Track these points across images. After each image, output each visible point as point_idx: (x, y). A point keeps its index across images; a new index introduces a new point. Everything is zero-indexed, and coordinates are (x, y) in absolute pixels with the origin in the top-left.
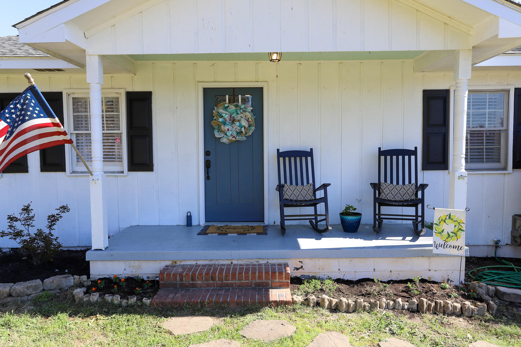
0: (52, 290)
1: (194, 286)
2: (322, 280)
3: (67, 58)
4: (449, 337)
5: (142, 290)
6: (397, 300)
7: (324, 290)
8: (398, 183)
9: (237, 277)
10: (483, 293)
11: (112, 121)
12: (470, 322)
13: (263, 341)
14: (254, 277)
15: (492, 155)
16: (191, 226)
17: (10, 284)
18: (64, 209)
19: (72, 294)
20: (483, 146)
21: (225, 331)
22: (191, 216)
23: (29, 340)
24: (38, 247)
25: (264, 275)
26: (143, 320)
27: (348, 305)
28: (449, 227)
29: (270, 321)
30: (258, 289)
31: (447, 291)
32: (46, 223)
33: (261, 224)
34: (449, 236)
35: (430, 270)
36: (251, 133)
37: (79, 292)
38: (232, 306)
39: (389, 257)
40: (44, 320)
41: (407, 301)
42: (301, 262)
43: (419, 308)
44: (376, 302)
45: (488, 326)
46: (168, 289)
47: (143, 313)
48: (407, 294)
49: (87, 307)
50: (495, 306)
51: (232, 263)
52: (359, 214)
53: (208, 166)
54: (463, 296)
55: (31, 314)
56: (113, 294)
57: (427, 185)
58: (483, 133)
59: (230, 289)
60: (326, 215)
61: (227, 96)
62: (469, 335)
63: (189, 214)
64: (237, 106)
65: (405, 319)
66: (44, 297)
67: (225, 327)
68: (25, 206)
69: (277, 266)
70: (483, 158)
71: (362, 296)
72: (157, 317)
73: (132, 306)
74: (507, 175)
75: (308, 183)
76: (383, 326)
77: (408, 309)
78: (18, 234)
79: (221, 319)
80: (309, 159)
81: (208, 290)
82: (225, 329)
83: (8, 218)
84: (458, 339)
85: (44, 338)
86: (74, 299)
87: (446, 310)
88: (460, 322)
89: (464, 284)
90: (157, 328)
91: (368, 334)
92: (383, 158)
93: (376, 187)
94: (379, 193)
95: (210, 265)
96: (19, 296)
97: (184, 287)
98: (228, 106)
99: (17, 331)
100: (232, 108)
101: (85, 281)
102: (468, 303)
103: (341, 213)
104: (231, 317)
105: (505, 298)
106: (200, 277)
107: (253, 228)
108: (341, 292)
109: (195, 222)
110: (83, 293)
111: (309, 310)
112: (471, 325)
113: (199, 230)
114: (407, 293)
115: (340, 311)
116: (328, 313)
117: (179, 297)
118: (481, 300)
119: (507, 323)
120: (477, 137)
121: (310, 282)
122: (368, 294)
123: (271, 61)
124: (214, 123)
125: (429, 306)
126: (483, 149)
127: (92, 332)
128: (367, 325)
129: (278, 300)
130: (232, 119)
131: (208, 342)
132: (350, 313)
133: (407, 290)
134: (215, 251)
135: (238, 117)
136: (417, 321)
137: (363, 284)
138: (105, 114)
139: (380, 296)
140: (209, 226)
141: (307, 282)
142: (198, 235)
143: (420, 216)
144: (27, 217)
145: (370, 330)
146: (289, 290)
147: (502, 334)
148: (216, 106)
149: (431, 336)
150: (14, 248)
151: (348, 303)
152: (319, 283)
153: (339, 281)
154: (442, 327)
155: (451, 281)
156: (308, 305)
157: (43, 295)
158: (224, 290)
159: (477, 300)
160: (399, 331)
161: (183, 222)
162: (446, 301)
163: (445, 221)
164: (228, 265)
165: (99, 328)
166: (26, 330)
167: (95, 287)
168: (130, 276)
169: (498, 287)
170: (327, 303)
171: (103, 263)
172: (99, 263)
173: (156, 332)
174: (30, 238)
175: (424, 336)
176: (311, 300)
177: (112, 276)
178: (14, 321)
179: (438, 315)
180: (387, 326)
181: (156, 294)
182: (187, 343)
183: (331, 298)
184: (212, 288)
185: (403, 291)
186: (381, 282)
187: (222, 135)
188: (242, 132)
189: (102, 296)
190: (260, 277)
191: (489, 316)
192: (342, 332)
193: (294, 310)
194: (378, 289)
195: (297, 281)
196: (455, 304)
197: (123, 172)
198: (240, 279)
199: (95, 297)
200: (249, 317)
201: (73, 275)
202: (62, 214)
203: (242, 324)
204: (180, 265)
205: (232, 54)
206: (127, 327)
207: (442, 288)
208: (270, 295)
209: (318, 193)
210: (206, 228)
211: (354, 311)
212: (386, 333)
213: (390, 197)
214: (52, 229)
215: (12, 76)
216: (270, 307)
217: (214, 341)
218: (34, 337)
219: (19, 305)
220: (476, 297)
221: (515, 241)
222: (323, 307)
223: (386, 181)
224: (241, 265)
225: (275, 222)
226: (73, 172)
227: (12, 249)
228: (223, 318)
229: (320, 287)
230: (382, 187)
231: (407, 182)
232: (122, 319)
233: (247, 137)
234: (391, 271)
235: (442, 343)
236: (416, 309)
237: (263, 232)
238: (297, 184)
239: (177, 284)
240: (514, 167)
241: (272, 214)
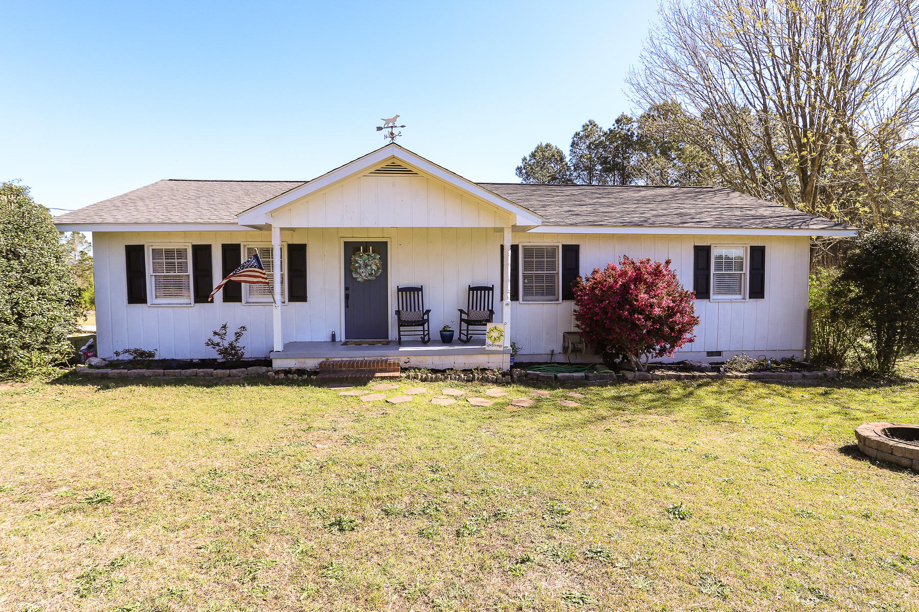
0: (254, 374)
1: (341, 370)
2: (421, 369)
8: (480, 310)
9: (368, 367)
14: (378, 366)
15: (550, 291)
16: (335, 341)
17: (228, 370)
18: (243, 328)
19: (267, 375)
20: (544, 284)
21: (360, 388)
22: (335, 334)
25: (384, 364)
27: (432, 378)
28: (495, 334)
29: (386, 384)
30: (380, 372)
32: (234, 338)
33: (386, 340)
34: (495, 339)
35: (489, 362)
36: (379, 275)
42: (409, 359)
46: (325, 373)
51: (364, 359)
52: (451, 331)
53: (347, 298)
56: (292, 374)
58: (534, 275)
59: (364, 373)
61: (362, 248)
63: (333, 333)
64: (368, 255)
65: (463, 385)
66: (250, 377)
68: (224, 325)
69: (392, 360)
70: (544, 293)
73: (305, 380)
74: (557, 304)
75: (419, 309)
77: (466, 380)
78: (217, 345)
80: (420, 293)
81: (350, 373)
83: (213, 333)
86: (269, 377)
89: (509, 371)
92: (471, 292)
93: (462, 311)
95: (351, 361)
96: (236, 376)
97: (335, 371)
98: (362, 255)
100: (365, 256)
101: (272, 370)
103: (440, 331)
106: (345, 366)
107: (381, 341)
109: (337, 339)
110: (274, 374)
111: (409, 380)
113: (341, 343)
115: (426, 381)
116: (419, 382)
117: (332, 376)
124: (352, 268)
126: (534, 286)
130: (365, 265)
132: (432, 382)
134: (353, 353)
135: (370, 263)
140: (348, 342)
141: (412, 370)
142: (341, 346)
144: (224, 332)
146: (399, 372)
148: (354, 255)
152: (418, 370)
153: (430, 370)
156: (409, 378)
157: (248, 376)
158: (360, 373)
161: (329, 339)
163: (493, 331)
164: (362, 360)
167: (279, 372)
168: (298, 368)
170: (420, 377)
171: (281, 362)
172: (279, 360)
176: (411, 377)
177: (287, 369)
181: (318, 374)
182: (340, 391)
183: (423, 376)
184: (352, 372)
187: (358, 276)
188: (372, 274)
189: (286, 375)
190: (382, 365)
193: (400, 380)
195: (405, 370)
197: (284, 303)
199: (282, 376)
201: (262, 368)
202: (242, 332)
203: (370, 386)
204: (331, 361)
207: (493, 372)
208: (387, 374)
209: (425, 316)
210: (346, 342)
211: (434, 381)
214: (237, 342)
216: (387, 380)
221: (567, 350)
222: (417, 379)
223: (473, 308)
224: (370, 360)
225: (394, 337)
226: (247, 303)
229: (418, 372)
230: (469, 312)
231: (486, 308)
233: (376, 277)
234: (465, 364)
236: (471, 380)
237: (387, 343)
238: (411, 310)
239: (330, 370)
240: (564, 299)
241: (393, 333)
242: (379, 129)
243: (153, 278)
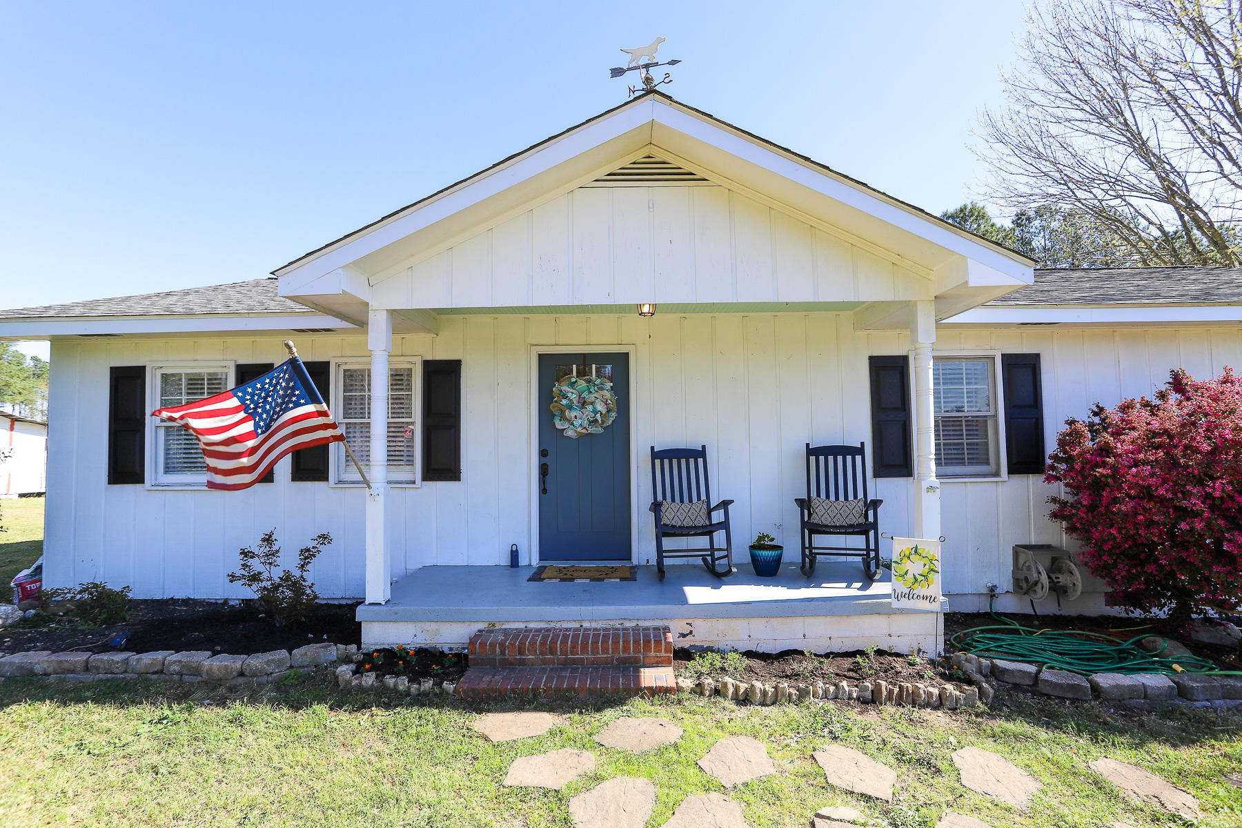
0: (304, 667)
1: (522, 662)
2: (722, 653)
3: (340, 314)
4: (921, 742)
5: (441, 669)
6: (841, 684)
7: (727, 669)
8: (837, 498)
9: (590, 649)
10: (972, 670)
11: (401, 403)
12: (954, 718)
13: (631, 752)
14: (616, 649)
15: (977, 454)
16: (518, 566)
17: (242, 656)
18: (324, 538)
19: (334, 672)
20: (963, 439)
21: (571, 735)
22: (517, 551)
23: (271, 745)
24: (283, 598)
25: (632, 646)
26: (444, 717)
27: (764, 693)
28: (915, 567)
29: (643, 719)
30: (623, 668)
31: (918, 668)
32: (297, 561)
33: (626, 564)
34: (916, 580)
35: (890, 635)
36: (610, 422)
37: (345, 671)
38: (581, 696)
39: (826, 616)
40: (291, 714)
41: (856, 686)
42: (690, 625)
43: (874, 696)
44: (807, 687)
45: (981, 723)
46: (482, 668)
47: (443, 706)
48: (856, 674)
49: (357, 694)
50: (991, 691)
51: (581, 626)
52: (779, 548)
53: (545, 472)
54: (943, 676)
55: (273, 704)
56: (397, 674)
57: (881, 501)
58: (961, 421)
59: (579, 668)
60: (727, 550)
61: (574, 366)
62: (952, 739)
63: (514, 549)
64: (589, 381)
65: (853, 714)
66: (293, 679)
67: (571, 729)
68: (266, 535)
69: (651, 631)
70: (964, 459)
71: (786, 678)
72: (466, 713)
73: (426, 694)
74: (1000, 483)
75: (699, 499)
76: (819, 726)
77: (858, 699)
78: (255, 578)
79: (564, 716)
80: (700, 461)
81: (545, 670)
82: (571, 732)
83: (241, 554)
84: (935, 745)
85: (292, 744)
86: (338, 682)
87: (916, 698)
88: (938, 718)
89: (944, 657)
90: (464, 730)
91: (795, 739)
92: (813, 459)
93: (804, 504)
94: (810, 515)
95: (548, 630)
96: (254, 676)
97: (506, 664)
98: (576, 381)
99: (252, 732)
100: (582, 384)
101: (354, 654)
102: (949, 687)
103: (751, 546)
104: (581, 713)
105: (1006, 678)
106: (533, 648)
107: (614, 569)
108: (753, 671)
109: (523, 561)
110: (351, 673)
111: (703, 701)
112: (954, 722)
113: (530, 573)
114: (856, 672)
115: (751, 703)
116: (733, 707)
117: (498, 681)
118: (970, 682)
119: (1008, 718)
120: (953, 426)
121: (705, 657)
122: (796, 675)
123: (640, 315)
124: (553, 407)
125: (890, 692)
126: (962, 444)
127: (364, 735)
128: (795, 725)
129: (655, 686)
130: (582, 401)
131: (545, 752)
132: (768, 706)
133: (856, 668)
134: (556, 608)
135: (591, 398)
136: (871, 717)
137: (787, 659)
138: (390, 393)
139: (813, 679)
140: (545, 567)
141: (700, 656)
142: (528, 581)
143: (872, 550)
144: (269, 551)
145: (798, 733)
146: (671, 669)
147: (1002, 735)
148: (558, 381)
149: (893, 741)
150: (246, 600)
151: (765, 689)
152: (718, 657)
153: (749, 654)
154: (911, 726)
155: (924, 652)
156: (702, 694)
157: (290, 675)
158: (569, 670)
159: (963, 682)
160: (844, 734)
161: (505, 560)
162: (916, 684)
163: (909, 558)
164: (576, 630)
165: (376, 729)
166: (265, 730)
167: (368, 664)
168: (423, 646)
169: (994, 661)
170: (731, 690)
171: (382, 625)
172: (376, 624)
173: (464, 736)
174: (272, 584)
175: (884, 740)
176: (706, 687)
177: (395, 647)
178: (248, 714)
179: (904, 707)
180: (825, 726)
181: (463, 676)
182: (512, 754)
183: (738, 683)
184: (551, 666)
185: (850, 670)
186: (815, 655)
187: (566, 425)
188: (596, 421)
189: (380, 678)
190: (626, 649)
191: (982, 707)
192: (755, 737)
193: (679, 702)
194: (810, 667)
195: (683, 655)
196: (931, 689)
197: (414, 482)
198: (595, 652)
199: (369, 679)
200: (609, 714)
201: (336, 644)
202: (321, 548)
203: (599, 724)
204: (500, 629)
205: (582, 306)
206: (418, 727)
207: (910, 664)
208: (642, 676)
209: (714, 514)
210: (541, 569)
211: (773, 703)
212: (824, 737)
213: (826, 520)
214: (305, 571)
215: (258, 339)
216: (642, 697)
217: (554, 752)
218: (278, 741)
219: (254, 690)
220: (962, 677)
221: (1019, 586)
222: (725, 696)
223: (818, 495)
224: (595, 629)
225: (648, 560)
226: (340, 482)
227: (243, 600)
228: (568, 715)
229: (721, 664)
230: (812, 504)
231: (851, 497)
232: (411, 714)
233: (605, 428)
234: (830, 638)
235: (911, 752)
236: (870, 697)
237: (629, 576)
238: (682, 501)
239: (496, 659)
240: (1012, 470)
241: (643, 548)
242: (617, 72)
243: (162, 432)
